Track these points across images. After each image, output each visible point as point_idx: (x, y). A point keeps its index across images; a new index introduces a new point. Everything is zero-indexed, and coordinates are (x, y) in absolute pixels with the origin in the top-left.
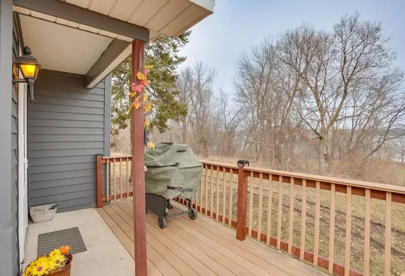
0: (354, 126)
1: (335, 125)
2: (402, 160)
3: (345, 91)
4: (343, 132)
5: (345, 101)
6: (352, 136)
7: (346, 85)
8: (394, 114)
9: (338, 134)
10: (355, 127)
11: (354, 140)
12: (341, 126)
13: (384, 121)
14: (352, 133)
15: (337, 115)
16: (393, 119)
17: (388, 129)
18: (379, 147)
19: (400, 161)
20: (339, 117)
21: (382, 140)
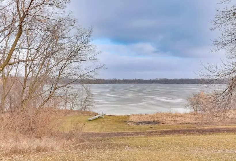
0: (27, 73)
1: (6, 71)
2: (66, 108)
3: (21, 28)
4: (15, 79)
5: (19, 42)
6: (25, 84)
7: (22, 20)
8: (63, 62)
9: (9, 82)
10: (29, 74)
11: (27, 89)
12: (13, 73)
13: (54, 68)
14: (25, 81)
15: (9, 58)
16: (63, 67)
17: (58, 78)
18: (50, 96)
19: (64, 109)
20: (12, 61)
21: (53, 89)
